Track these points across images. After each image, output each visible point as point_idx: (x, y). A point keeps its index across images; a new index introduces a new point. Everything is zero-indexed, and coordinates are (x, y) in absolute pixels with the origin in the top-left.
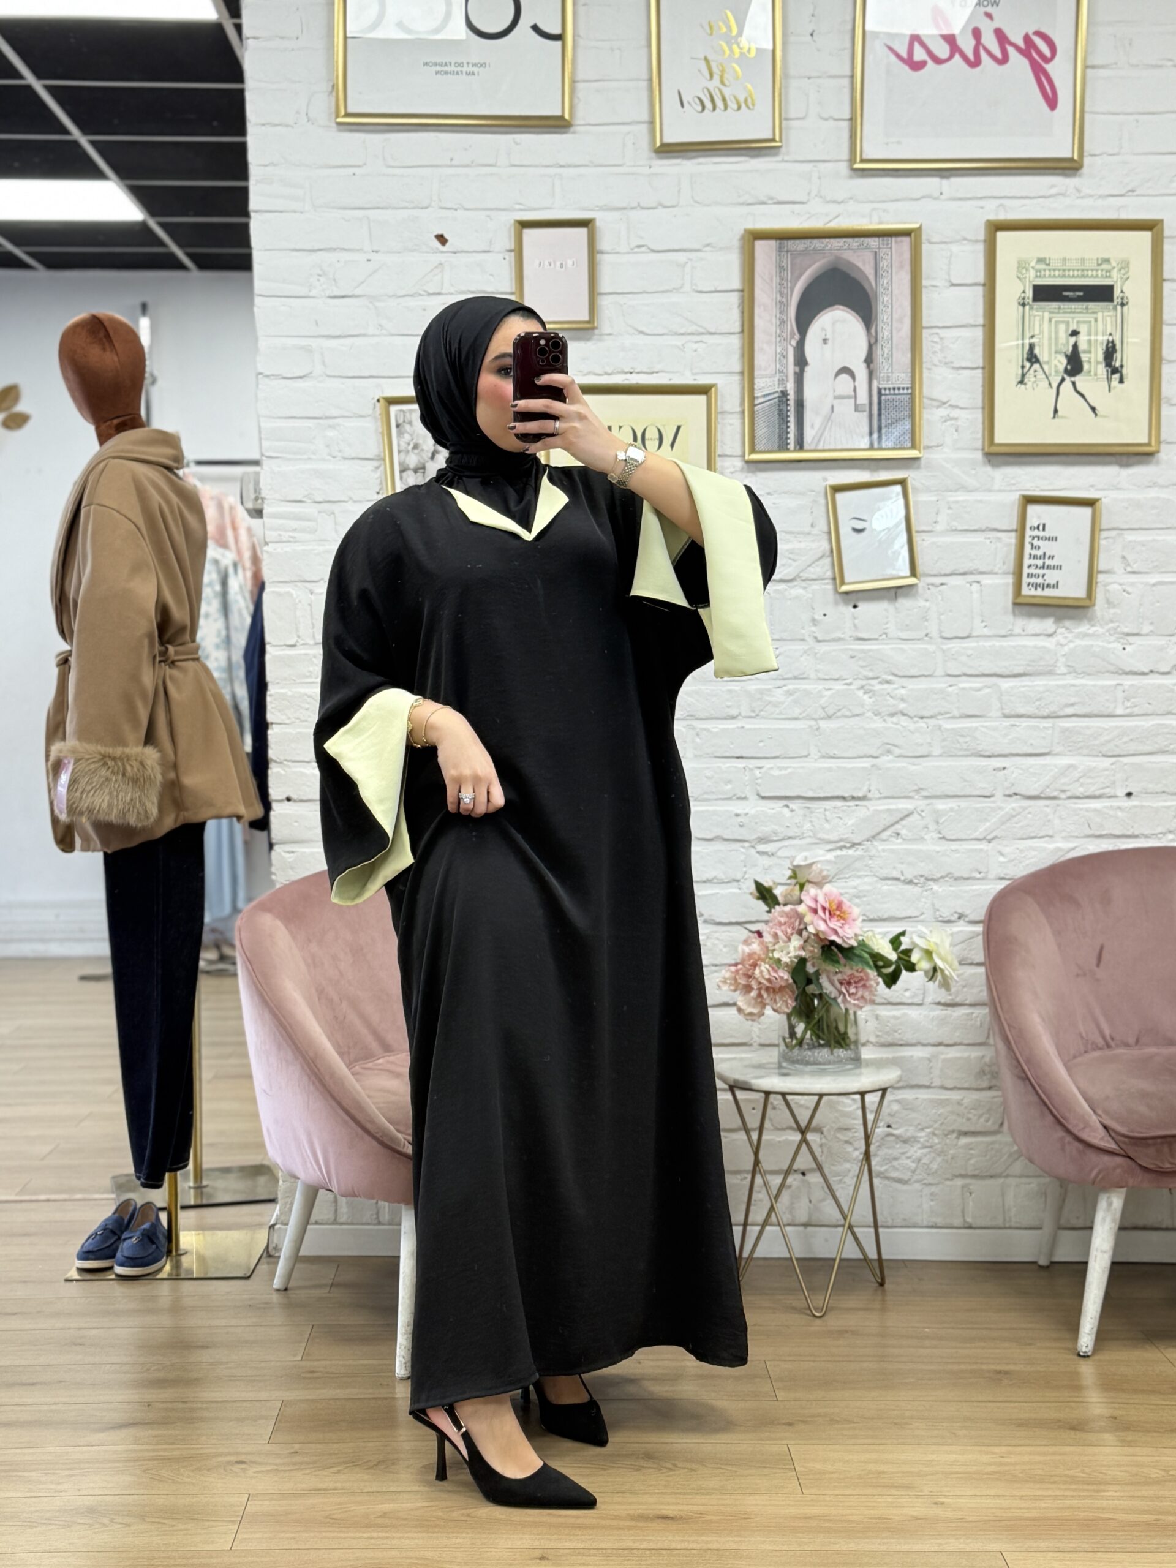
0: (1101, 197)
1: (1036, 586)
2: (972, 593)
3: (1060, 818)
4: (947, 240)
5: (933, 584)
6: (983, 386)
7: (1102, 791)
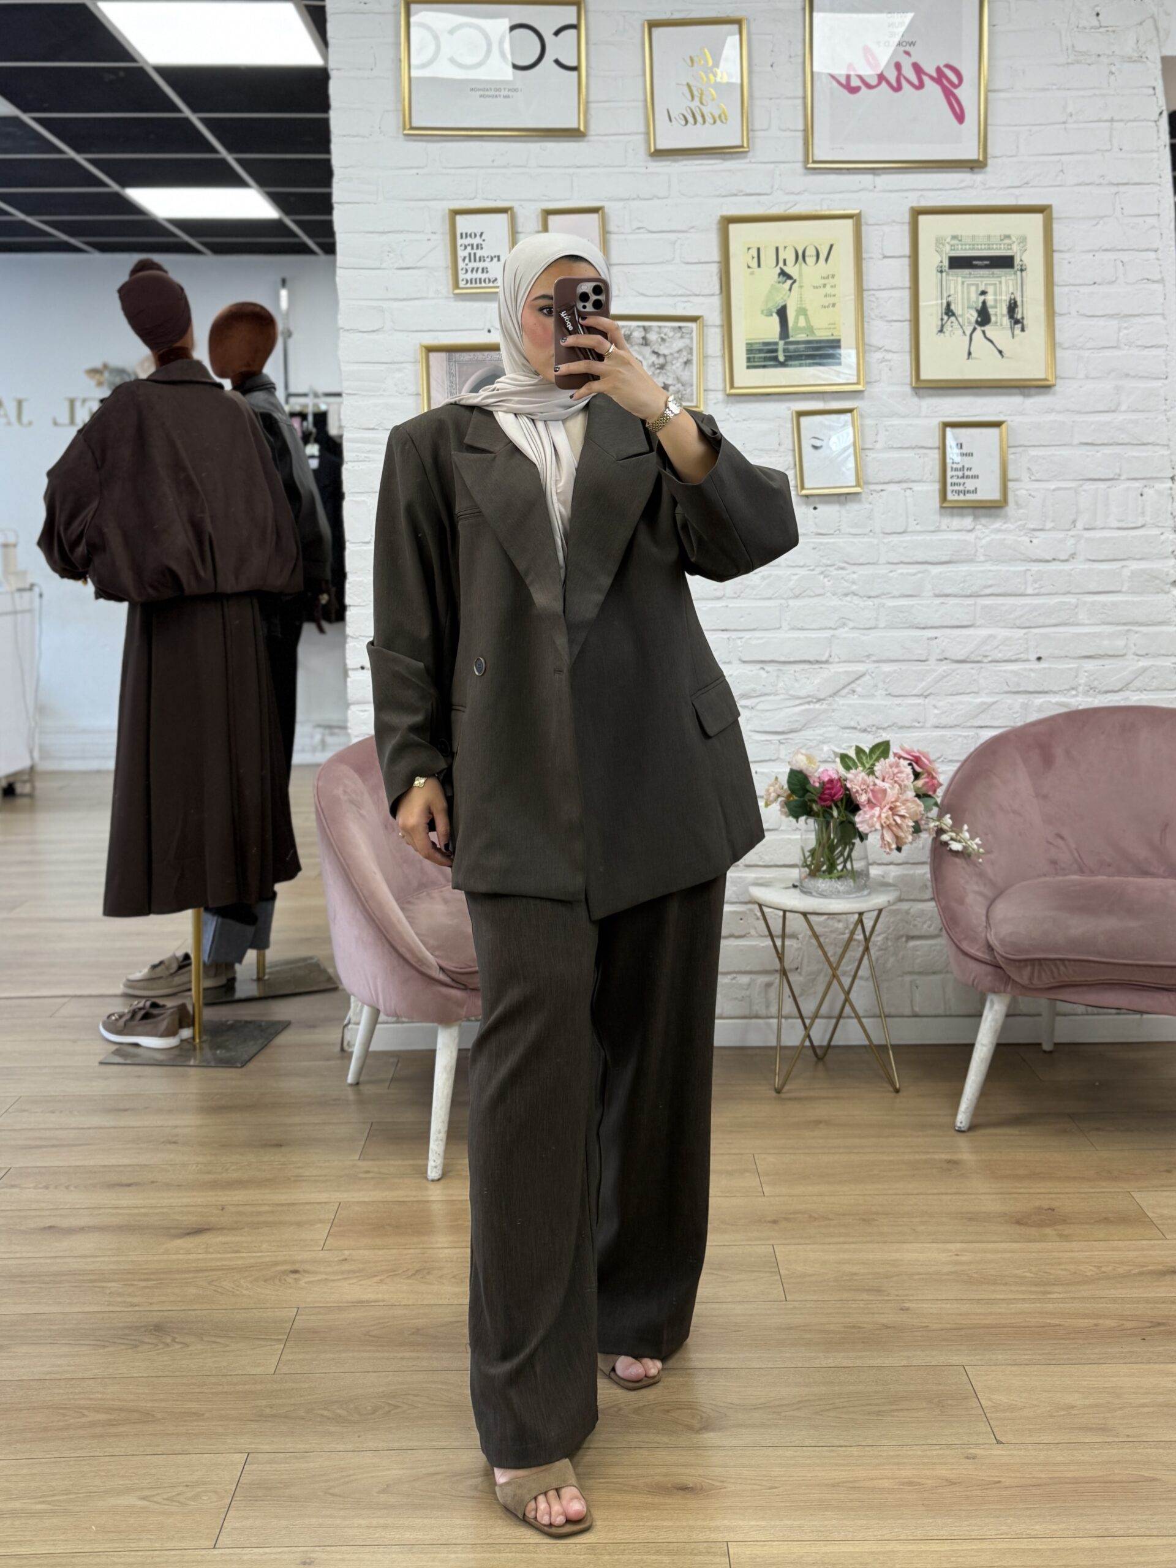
0: (1001, 188)
1: (959, 492)
2: (906, 497)
3: (984, 678)
4: (879, 223)
5: (874, 491)
6: (911, 334)
7: (1018, 656)
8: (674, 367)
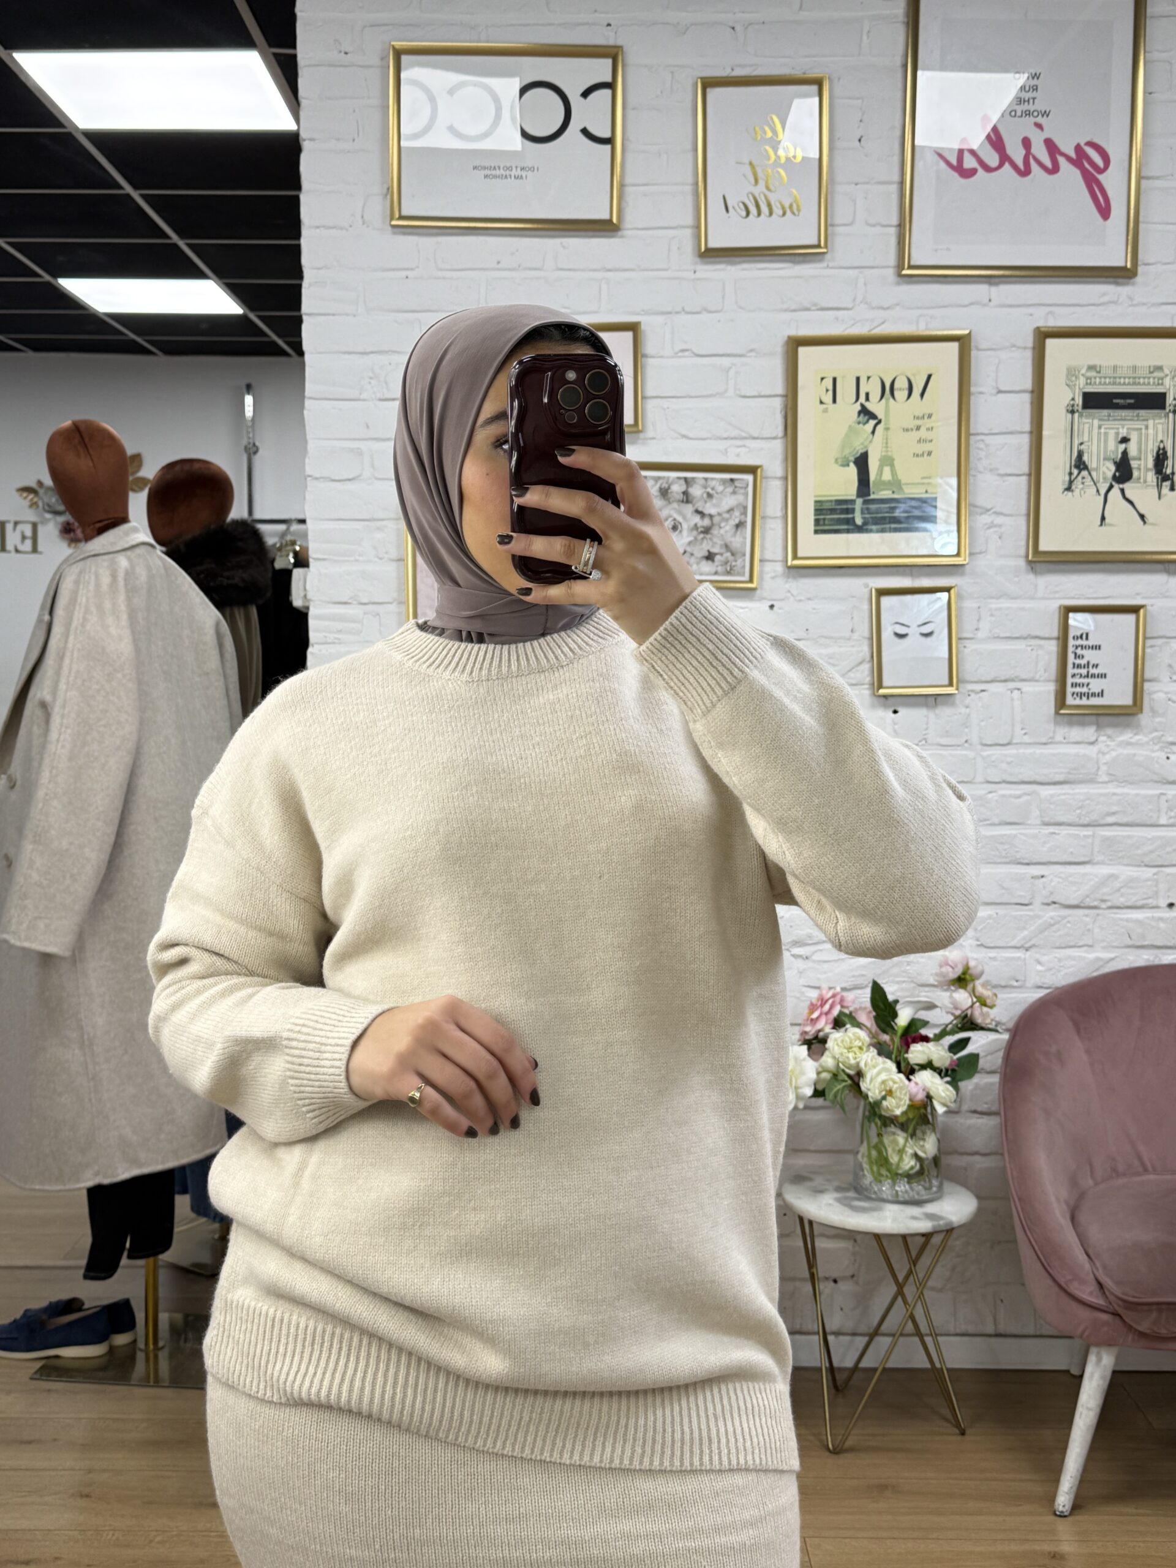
0: (1154, 305)
1: (1081, 695)
2: (1012, 699)
3: (1102, 928)
4: (994, 347)
5: (972, 691)
6: (1029, 492)
7: (1145, 902)
8: (722, 531)
